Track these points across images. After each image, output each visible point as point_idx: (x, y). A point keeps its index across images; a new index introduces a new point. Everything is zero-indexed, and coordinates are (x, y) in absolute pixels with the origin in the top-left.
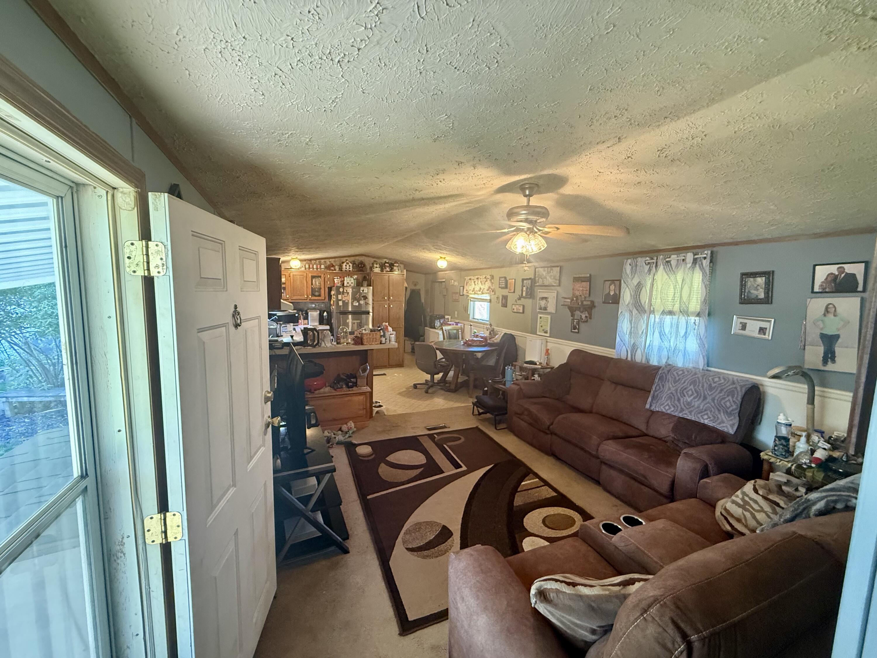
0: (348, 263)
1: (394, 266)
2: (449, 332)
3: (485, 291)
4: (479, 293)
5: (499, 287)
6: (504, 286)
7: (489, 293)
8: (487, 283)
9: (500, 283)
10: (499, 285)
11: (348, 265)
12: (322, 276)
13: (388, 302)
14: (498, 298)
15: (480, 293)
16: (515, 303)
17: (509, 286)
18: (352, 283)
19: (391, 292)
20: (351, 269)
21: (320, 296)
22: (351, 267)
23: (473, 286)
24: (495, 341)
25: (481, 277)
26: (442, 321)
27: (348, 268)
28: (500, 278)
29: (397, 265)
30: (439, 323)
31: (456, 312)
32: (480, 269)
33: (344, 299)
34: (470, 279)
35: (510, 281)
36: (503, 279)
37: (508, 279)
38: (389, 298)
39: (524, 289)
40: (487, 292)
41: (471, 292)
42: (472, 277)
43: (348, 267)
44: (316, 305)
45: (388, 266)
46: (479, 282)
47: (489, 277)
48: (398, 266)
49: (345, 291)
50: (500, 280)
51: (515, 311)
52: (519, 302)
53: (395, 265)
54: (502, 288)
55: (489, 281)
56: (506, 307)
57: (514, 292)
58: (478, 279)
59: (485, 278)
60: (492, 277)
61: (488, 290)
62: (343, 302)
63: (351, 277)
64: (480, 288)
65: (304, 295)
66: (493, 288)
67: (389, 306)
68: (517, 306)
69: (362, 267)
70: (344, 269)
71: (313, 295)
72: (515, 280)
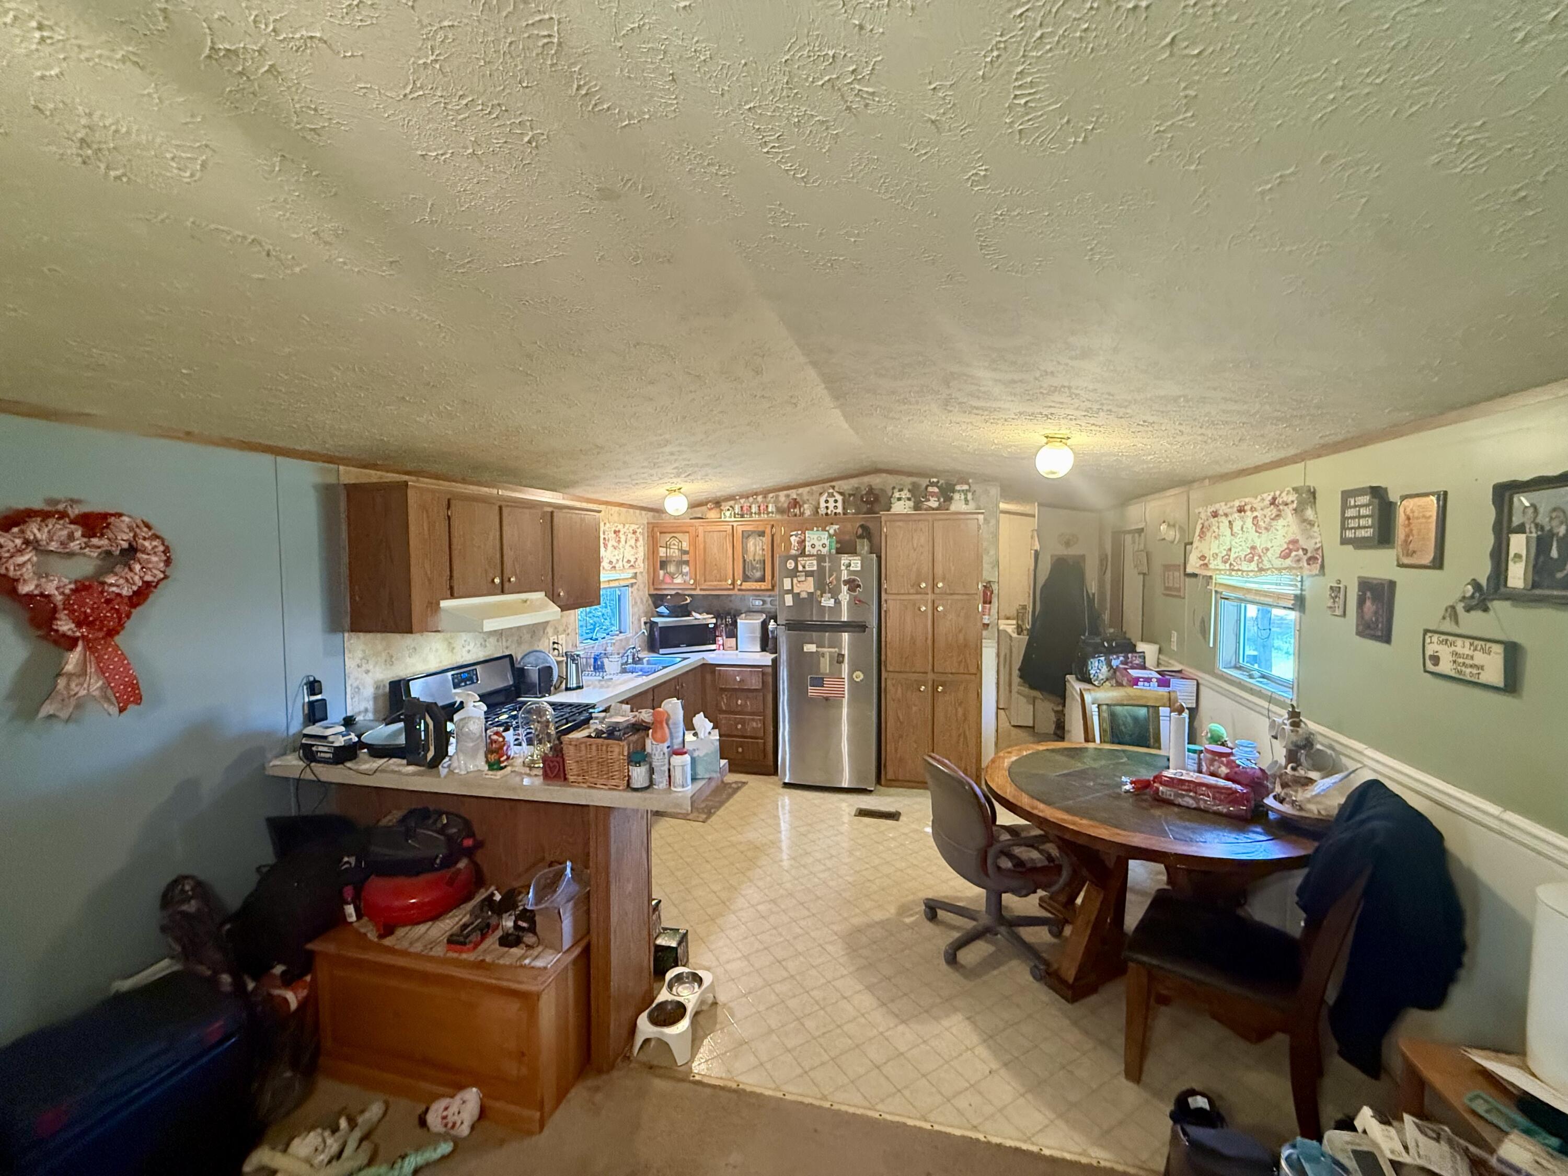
0: (832, 495)
1: (954, 491)
2: (1113, 715)
3: (1272, 558)
4: (1244, 566)
5: (1344, 541)
6: (1368, 533)
7: (1289, 568)
8: (1281, 522)
9: (1344, 519)
10: (1344, 528)
11: (831, 500)
12: (768, 531)
13: (930, 597)
14: (1336, 591)
15: (1253, 566)
16: (1448, 626)
17: (1400, 533)
18: (824, 546)
19: (939, 570)
20: (840, 510)
21: (762, 579)
22: (840, 504)
23: (1227, 539)
24: (1313, 810)
25: (1256, 503)
26: (1115, 663)
27: (831, 508)
28: (1347, 495)
29: (966, 487)
30: (1105, 669)
31: (1175, 634)
32: (1258, 469)
33: (796, 591)
34: (1215, 515)
35: (1410, 503)
36: (1365, 499)
37: (1393, 497)
38: (934, 585)
39: (1518, 544)
40: (1278, 563)
41: (1215, 564)
42: (1222, 508)
43: (831, 504)
44: (764, 602)
45: (933, 494)
46: (1249, 521)
47: (1293, 497)
48: (965, 492)
49: (800, 568)
50: (1345, 506)
51: (1446, 667)
52: (1474, 622)
53: (958, 487)
54: (1360, 544)
55: (1288, 512)
56: (1386, 638)
57: (1438, 563)
58: (1241, 510)
59: (1273, 502)
60: (1309, 496)
61: (1285, 555)
62: (796, 596)
63: (824, 530)
64: (1253, 548)
65: (726, 580)
66: (1310, 545)
67: (934, 609)
68: (1463, 647)
69: (871, 503)
70: (822, 511)
71: (746, 578)
72: (1443, 498)
